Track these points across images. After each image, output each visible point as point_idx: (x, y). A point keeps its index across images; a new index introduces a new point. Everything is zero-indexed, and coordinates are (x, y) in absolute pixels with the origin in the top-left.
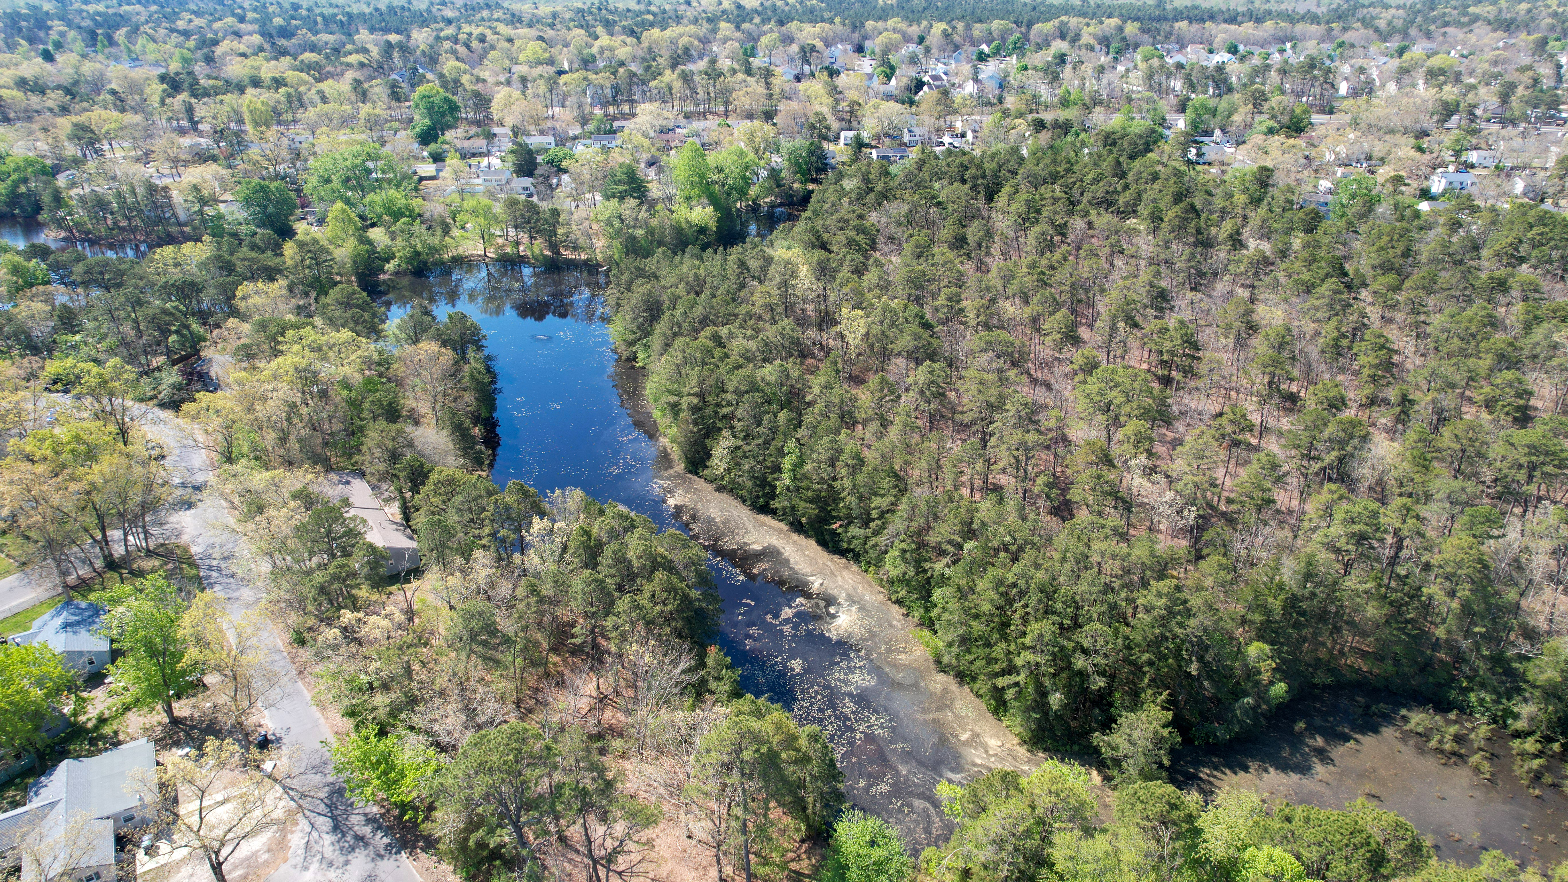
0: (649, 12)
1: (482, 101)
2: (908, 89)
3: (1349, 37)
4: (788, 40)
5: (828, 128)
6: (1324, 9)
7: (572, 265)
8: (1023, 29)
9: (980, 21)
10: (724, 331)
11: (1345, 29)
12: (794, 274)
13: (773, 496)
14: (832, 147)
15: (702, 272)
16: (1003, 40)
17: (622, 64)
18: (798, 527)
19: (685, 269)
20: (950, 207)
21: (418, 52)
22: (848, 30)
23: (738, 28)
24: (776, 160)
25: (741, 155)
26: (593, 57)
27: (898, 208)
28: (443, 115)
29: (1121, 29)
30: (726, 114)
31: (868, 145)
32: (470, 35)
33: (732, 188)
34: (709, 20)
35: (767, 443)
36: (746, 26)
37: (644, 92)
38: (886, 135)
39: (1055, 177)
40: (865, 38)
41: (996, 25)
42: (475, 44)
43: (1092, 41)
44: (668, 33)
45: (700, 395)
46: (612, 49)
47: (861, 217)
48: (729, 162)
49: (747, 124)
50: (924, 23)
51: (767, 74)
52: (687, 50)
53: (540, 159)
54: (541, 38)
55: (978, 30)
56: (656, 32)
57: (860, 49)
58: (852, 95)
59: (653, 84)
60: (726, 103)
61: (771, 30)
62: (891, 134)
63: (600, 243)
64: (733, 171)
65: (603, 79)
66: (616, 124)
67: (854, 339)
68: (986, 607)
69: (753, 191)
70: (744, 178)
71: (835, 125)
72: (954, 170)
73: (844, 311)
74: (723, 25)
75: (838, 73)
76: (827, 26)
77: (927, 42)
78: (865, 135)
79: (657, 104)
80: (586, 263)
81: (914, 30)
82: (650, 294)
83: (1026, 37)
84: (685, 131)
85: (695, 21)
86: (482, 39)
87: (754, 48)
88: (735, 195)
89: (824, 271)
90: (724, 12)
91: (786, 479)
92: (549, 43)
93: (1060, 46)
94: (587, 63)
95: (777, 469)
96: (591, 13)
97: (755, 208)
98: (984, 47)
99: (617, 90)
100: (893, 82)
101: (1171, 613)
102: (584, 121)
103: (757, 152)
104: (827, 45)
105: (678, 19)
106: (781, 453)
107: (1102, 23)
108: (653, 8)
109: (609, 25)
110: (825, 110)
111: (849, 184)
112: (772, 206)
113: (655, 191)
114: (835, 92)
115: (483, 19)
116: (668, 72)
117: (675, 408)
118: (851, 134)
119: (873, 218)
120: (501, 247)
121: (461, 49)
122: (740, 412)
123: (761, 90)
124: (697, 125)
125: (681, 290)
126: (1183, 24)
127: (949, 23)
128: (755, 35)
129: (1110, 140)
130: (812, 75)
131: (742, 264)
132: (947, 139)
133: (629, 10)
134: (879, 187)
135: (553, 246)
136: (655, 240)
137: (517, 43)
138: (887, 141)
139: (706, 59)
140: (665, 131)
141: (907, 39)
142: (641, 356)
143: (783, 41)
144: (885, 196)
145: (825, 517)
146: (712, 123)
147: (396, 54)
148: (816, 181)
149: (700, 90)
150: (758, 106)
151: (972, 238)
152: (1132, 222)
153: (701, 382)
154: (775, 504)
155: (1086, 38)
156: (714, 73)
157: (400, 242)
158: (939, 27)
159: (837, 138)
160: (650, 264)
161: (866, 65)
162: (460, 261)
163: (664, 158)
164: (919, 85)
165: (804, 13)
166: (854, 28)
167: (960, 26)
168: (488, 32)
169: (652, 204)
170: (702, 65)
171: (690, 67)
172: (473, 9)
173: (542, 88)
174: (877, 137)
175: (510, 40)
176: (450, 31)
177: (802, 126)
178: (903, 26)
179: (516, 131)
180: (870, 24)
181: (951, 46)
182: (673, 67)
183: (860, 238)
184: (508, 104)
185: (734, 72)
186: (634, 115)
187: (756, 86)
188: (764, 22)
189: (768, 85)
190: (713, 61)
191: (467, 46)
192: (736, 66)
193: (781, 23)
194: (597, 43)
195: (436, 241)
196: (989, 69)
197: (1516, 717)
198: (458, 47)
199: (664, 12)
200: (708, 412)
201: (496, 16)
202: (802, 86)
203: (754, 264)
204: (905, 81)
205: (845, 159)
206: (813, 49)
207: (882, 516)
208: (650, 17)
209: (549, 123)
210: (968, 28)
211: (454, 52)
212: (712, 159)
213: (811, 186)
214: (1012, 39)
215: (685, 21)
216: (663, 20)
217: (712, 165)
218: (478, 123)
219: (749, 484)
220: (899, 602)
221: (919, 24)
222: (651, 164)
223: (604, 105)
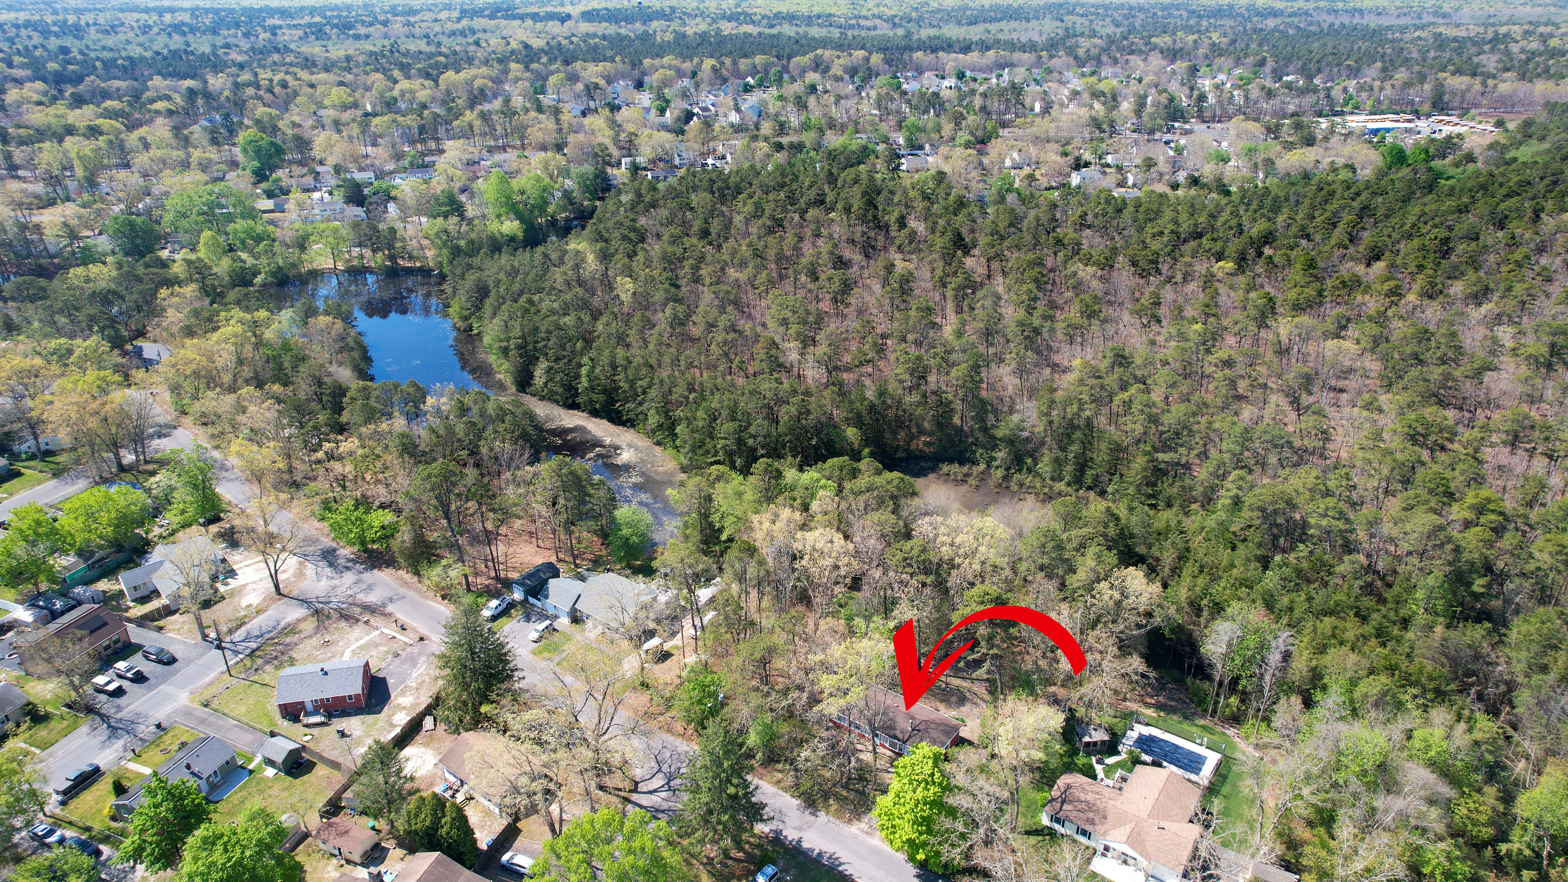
0: (440, 54)
1: (303, 144)
2: (679, 119)
3: (1055, 62)
4: (573, 78)
5: (610, 156)
6: (1044, 38)
7: (409, 271)
8: (784, 62)
9: (746, 56)
10: (536, 298)
11: (1051, 57)
12: (583, 260)
13: (577, 395)
14: (615, 171)
15: (516, 264)
16: (767, 72)
17: (424, 106)
18: (595, 413)
19: (503, 261)
20: (700, 210)
21: (222, 99)
22: (627, 68)
23: (527, 68)
24: (569, 183)
25: (538, 180)
26: (396, 99)
27: (663, 213)
28: (271, 157)
29: (867, 60)
30: (523, 147)
31: (645, 169)
32: (271, 81)
33: (533, 206)
34: (499, 61)
35: (570, 361)
36: (534, 66)
37: (447, 130)
38: (660, 160)
39: (782, 186)
40: (644, 74)
41: (759, 59)
42: (277, 90)
43: (840, 73)
44: (463, 75)
45: (523, 337)
46: (412, 92)
47: (633, 220)
48: (529, 186)
49: (542, 154)
50: (696, 60)
51: (556, 112)
52: (482, 91)
53: (366, 191)
54: (341, 84)
55: (744, 64)
56: (450, 75)
57: (639, 85)
58: (630, 127)
59: (455, 123)
60: (522, 138)
61: (558, 71)
62: (663, 160)
63: (430, 254)
64: (533, 193)
65: (411, 121)
66: (427, 159)
67: (626, 297)
68: (701, 424)
69: (550, 209)
70: (542, 197)
71: (615, 153)
72: (705, 184)
73: (619, 279)
74: (513, 66)
75: (619, 108)
76: (608, 65)
77: (698, 78)
78: (641, 160)
79: (461, 141)
80: (421, 270)
81: (687, 66)
82: (479, 280)
83: (785, 69)
84: (488, 163)
85: (486, 62)
86: (284, 85)
87: (543, 86)
88: (536, 212)
89: (605, 257)
90: (513, 52)
91: (584, 382)
92: (353, 88)
93: (812, 77)
94: (390, 105)
95: (578, 376)
96: (384, 56)
97: (553, 223)
98: (749, 79)
99: (422, 129)
100: (668, 114)
101: (800, 413)
102: (399, 156)
103: (551, 178)
104: (609, 82)
105: (470, 61)
106: (580, 366)
107: (851, 55)
108: (444, 50)
109: (405, 69)
110: (608, 142)
111: (624, 198)
112: (567, 220)
113: (471, 211)
114: (614, 125)
115: (275, 64)
116: (468, 112)
117: (505, 351)
118: (628, 160)
119: (642, 221)
120: (348, 261)
121: (267, 96)
122: (551, 343)
123: (552, 125)
124: (499, 157)
125: (502, 276)
126: (919, 54)
127: (717, 59)
128: (544, 73)
129: (832, 156)
130: (596, 110)
131: (546, 256)
132: (710, 161)
133: (420, 52)
134: (648, 199)
135: (392, 258)
136: (474, 248)
137: (320, 89)
138: (661, 165)
139: (500, 99)
140: (471, 163)
141: (681, 74)
142: (475, 325)
143: (569, 79)
144: (654, 205)
145: (611, 401)
146: (511, 155)
147: (200, 102)
148: (602, 199)
149: (498, 128)
150: (550, 139)
151: (713, 231)
152: (832, 215)
153: (522, 330)
154: (579, 400)
155: (836, 70)
156: (508, 112)
157: (264, 261)
158: (709, 63)
159: (619, 164)
160: (476, 261)
161: (645, 99)
162: (316, 275)
163: (474, 185)
164: (689, 116)
165: (588, 52)
166: (634, 65)
167: (728, 61)
168: (288, 78)
169: (470, 222)
170: (497, 104)
171: (486, 107)
172: (261, 52)
173: (355, 130)
174: (653, 162)
175: (312, 86)
176: (245, 77)
177: (588, 154)
178: (677, 62)
179: (338, 169)
180: (647, 62)
181: (720, 79)
182: (472, 107)
183: (632, 235)
184: (330, 146)
185: (527, 111)
186: (442, 152)
187: (547, 122)
188: (552, 60)
189: (558, 121)
190: (507, 101)
191: (270, 90)
192: (528, 105)
193: (567, 63)
194: (398, 87)
195: (294, 258)
196: (752, 100)
197: (995, 459)
198: (262, 92)
199: (455, 53)
200: (530, 347)
201: (288, 60)
202: (587, 121)
203: (554, 256)
204: (676, 112)
205: (626, 181)
206: (597, 86)
207: (644, 393)
208: (442, 59)
209: (368, 162)
210: (735, 63)
211: (260, 98)
212: (516, 183)
213: (598, 203)
214: (773, 71)
215: (477, 62)
216: (457, 62)
217: (516, 188)
218: (301, 163)
219: (561, 390)
220: (658, 444)
221: (691, 61)
222: (463, 191)
223: (412, 143)
